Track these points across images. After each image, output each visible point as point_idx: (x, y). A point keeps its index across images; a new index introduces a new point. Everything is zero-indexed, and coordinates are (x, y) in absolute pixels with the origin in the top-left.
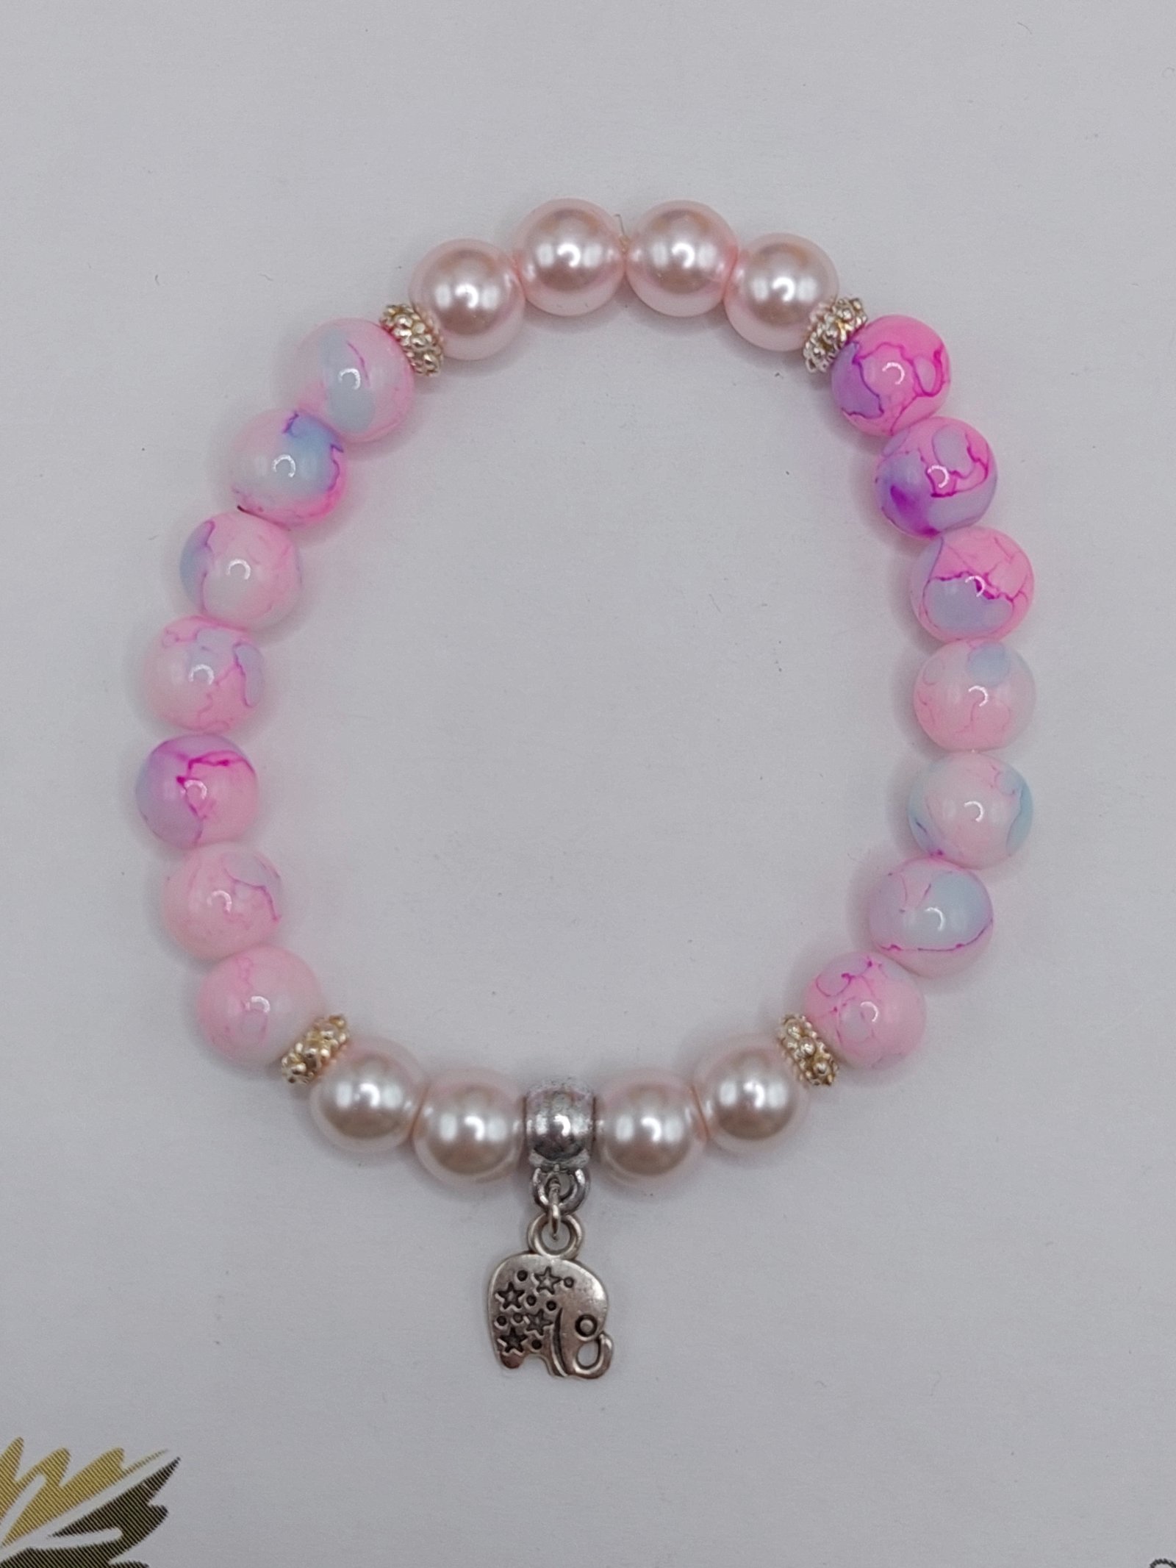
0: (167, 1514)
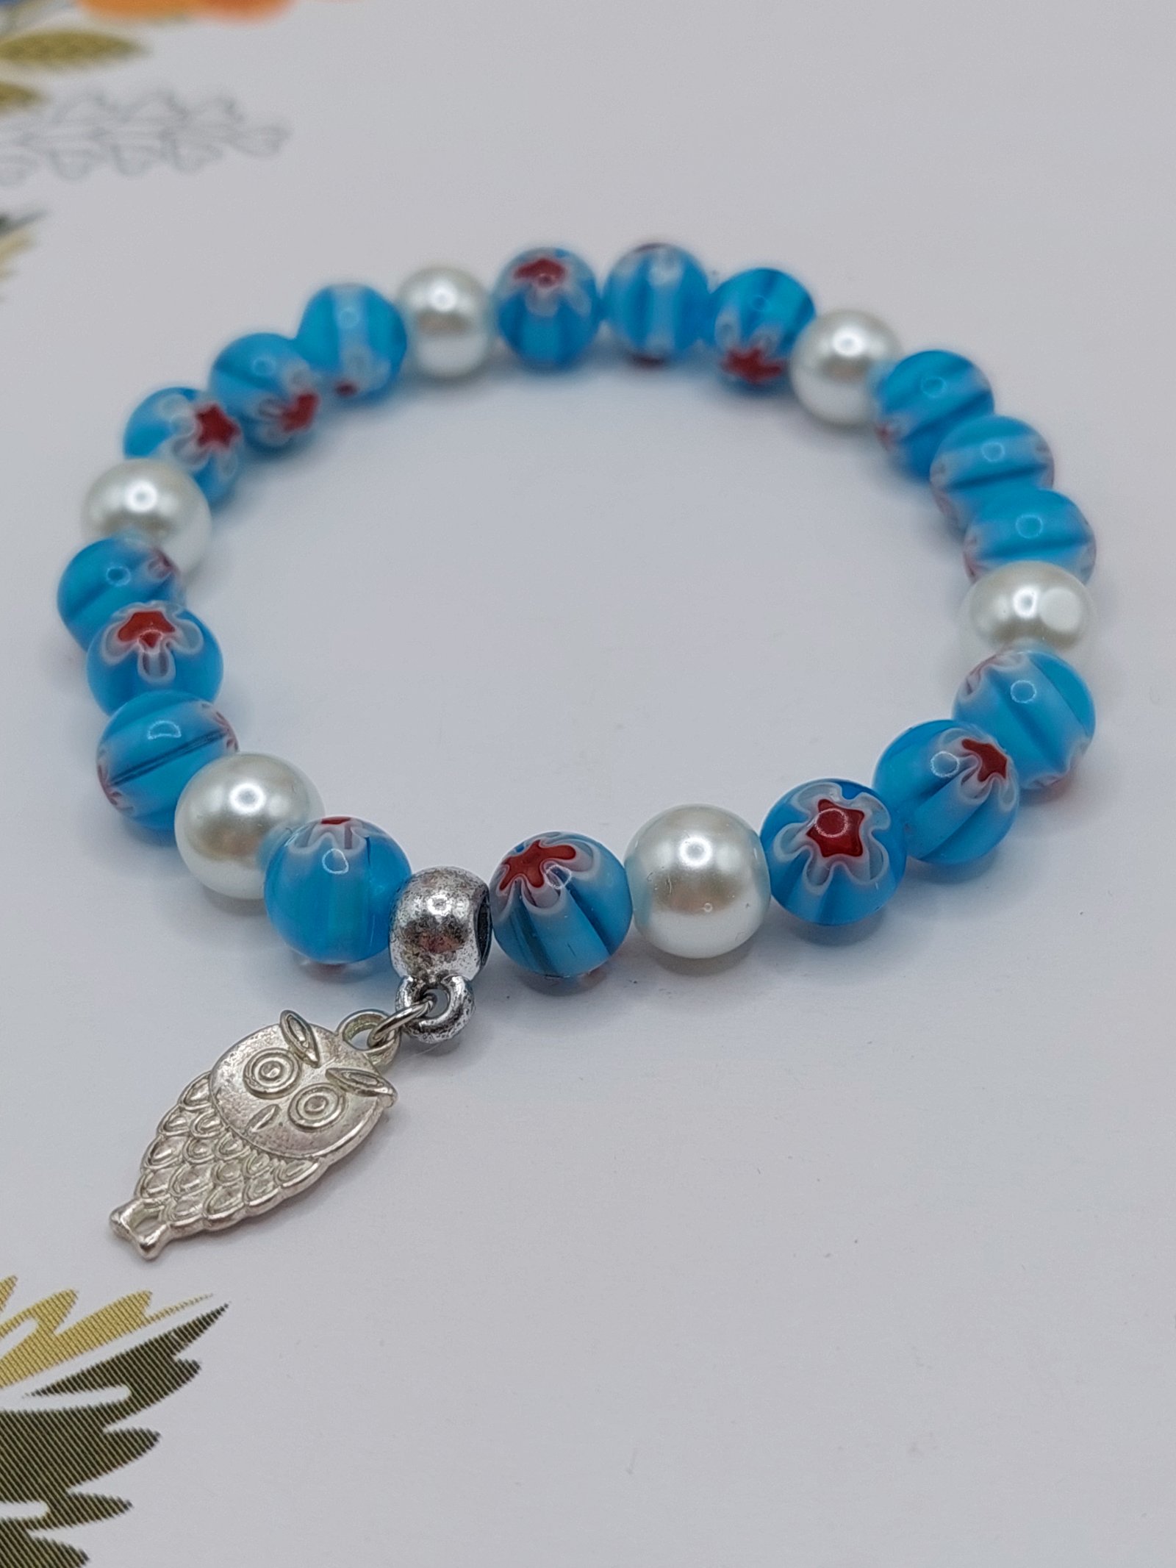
0: (199, 1371)
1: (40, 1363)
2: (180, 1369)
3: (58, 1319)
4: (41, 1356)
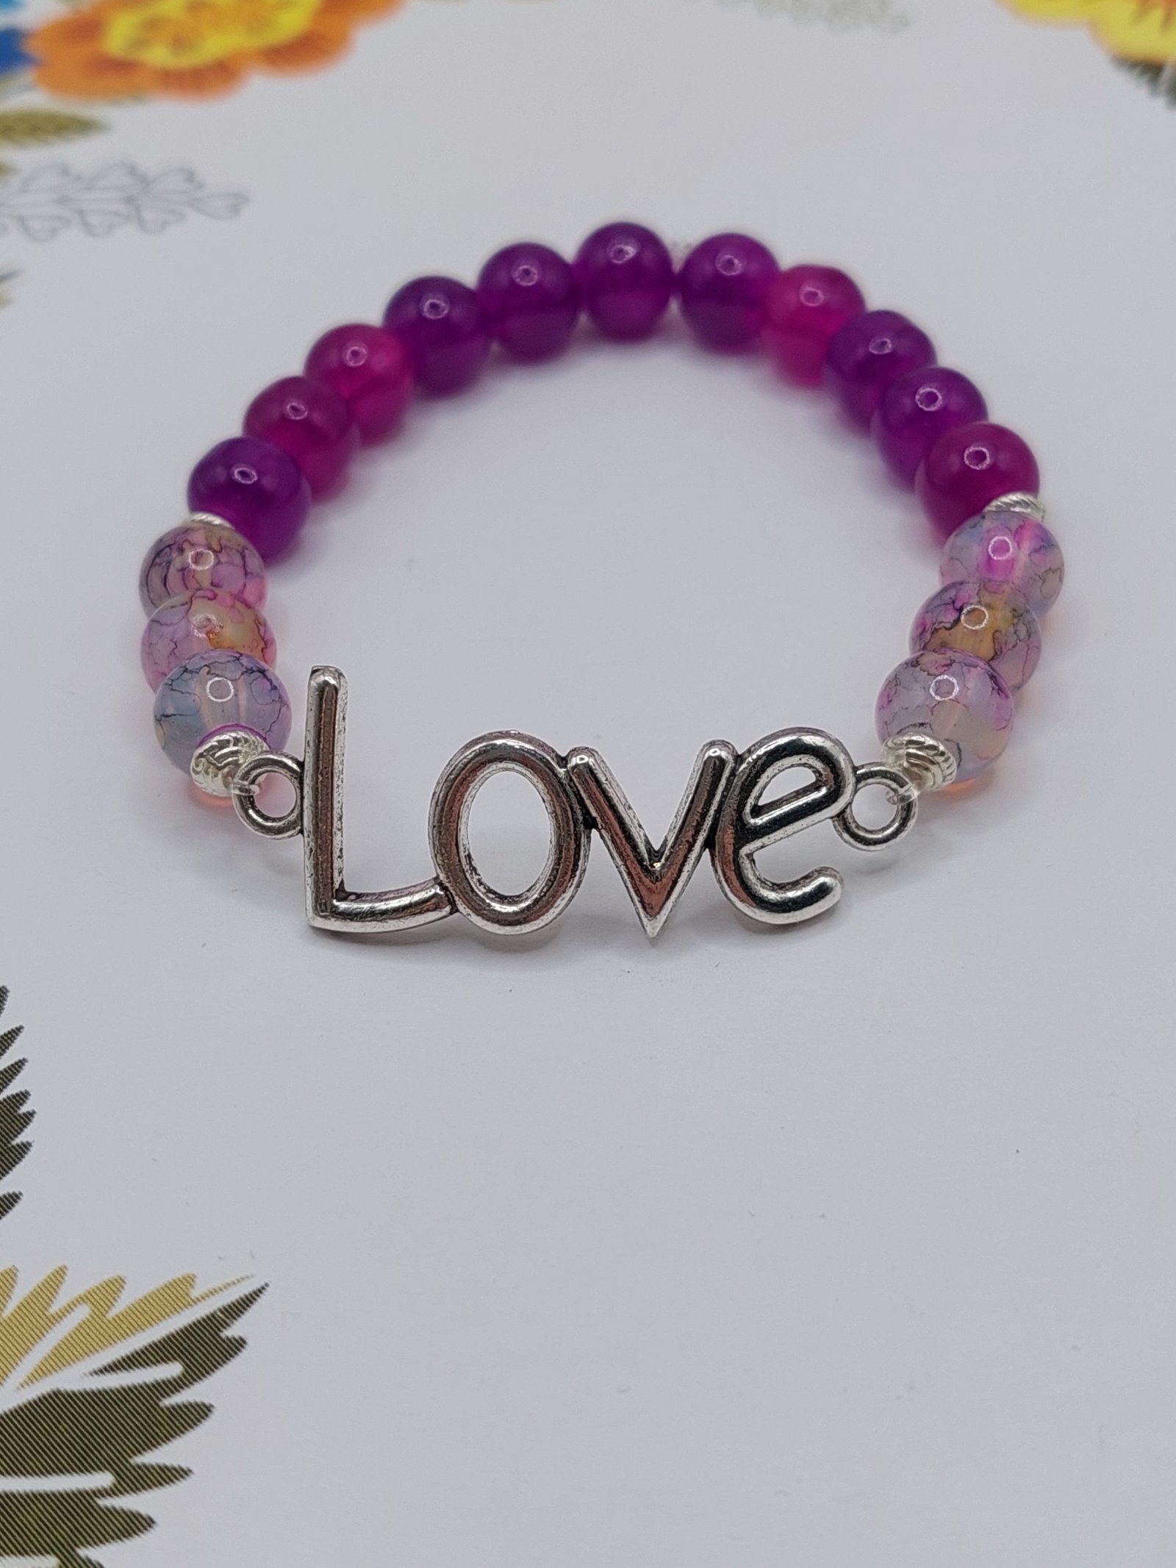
0: (246, 1346)
1: (95, 1345)
2: (228, 1345)
3: (109, 1304)
4: (95, 1338)
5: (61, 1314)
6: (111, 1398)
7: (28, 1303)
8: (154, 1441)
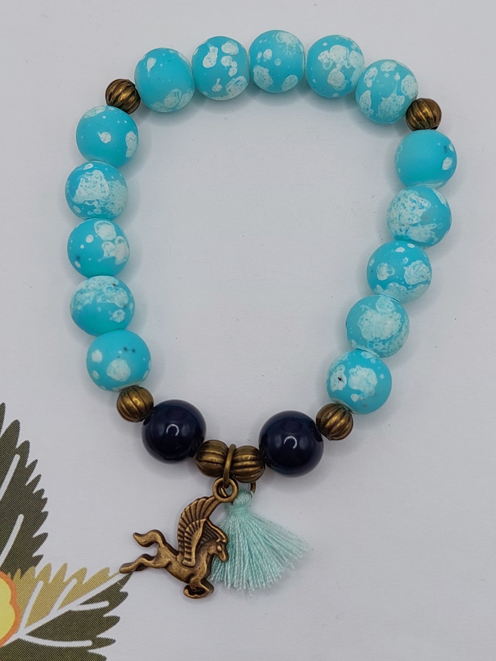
5: (68, 582)
6: (88, 614)
7: (56, 577)
8: (103, 630)
